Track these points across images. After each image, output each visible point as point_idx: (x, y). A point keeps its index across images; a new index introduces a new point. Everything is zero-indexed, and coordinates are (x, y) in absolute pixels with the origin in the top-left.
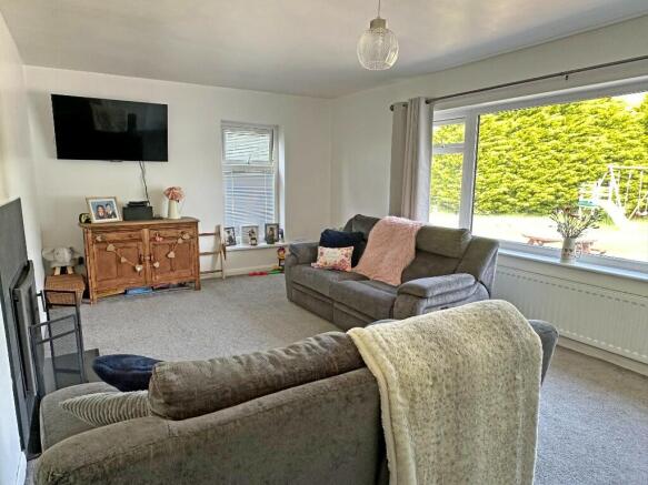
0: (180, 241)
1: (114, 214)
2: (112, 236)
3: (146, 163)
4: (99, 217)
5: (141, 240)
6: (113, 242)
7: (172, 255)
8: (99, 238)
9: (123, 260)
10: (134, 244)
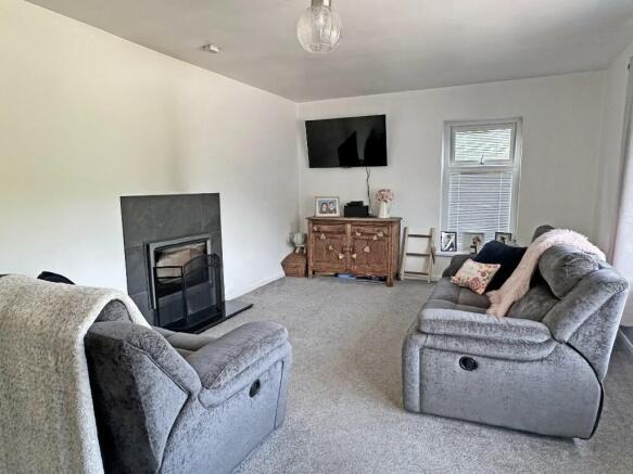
0: (375, 238)
1: (335, 211)
2: (325, 228)
3: (371, 168)
4: (322, 212)
5: (344, 232)
6: (325, 232)
7: (367, 249)
8: (315, 229)
9: (330, 248)
10: (339, 236)
